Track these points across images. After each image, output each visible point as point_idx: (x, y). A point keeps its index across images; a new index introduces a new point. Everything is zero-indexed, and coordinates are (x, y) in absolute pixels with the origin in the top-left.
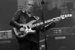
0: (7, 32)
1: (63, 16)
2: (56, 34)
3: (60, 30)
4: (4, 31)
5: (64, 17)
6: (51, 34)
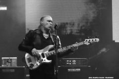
0: (11, 59)
1: (88, 40)
2: (69, 65)
3: (75, 61)
4: (8, 58)
5: (89, 42)
6: (64, 65)
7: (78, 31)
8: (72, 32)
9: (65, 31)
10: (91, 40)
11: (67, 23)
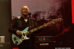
7: (48, 17)
8: (44, 18)
9: (39, 18)
10: (56, 20)
11: (40, 12)
